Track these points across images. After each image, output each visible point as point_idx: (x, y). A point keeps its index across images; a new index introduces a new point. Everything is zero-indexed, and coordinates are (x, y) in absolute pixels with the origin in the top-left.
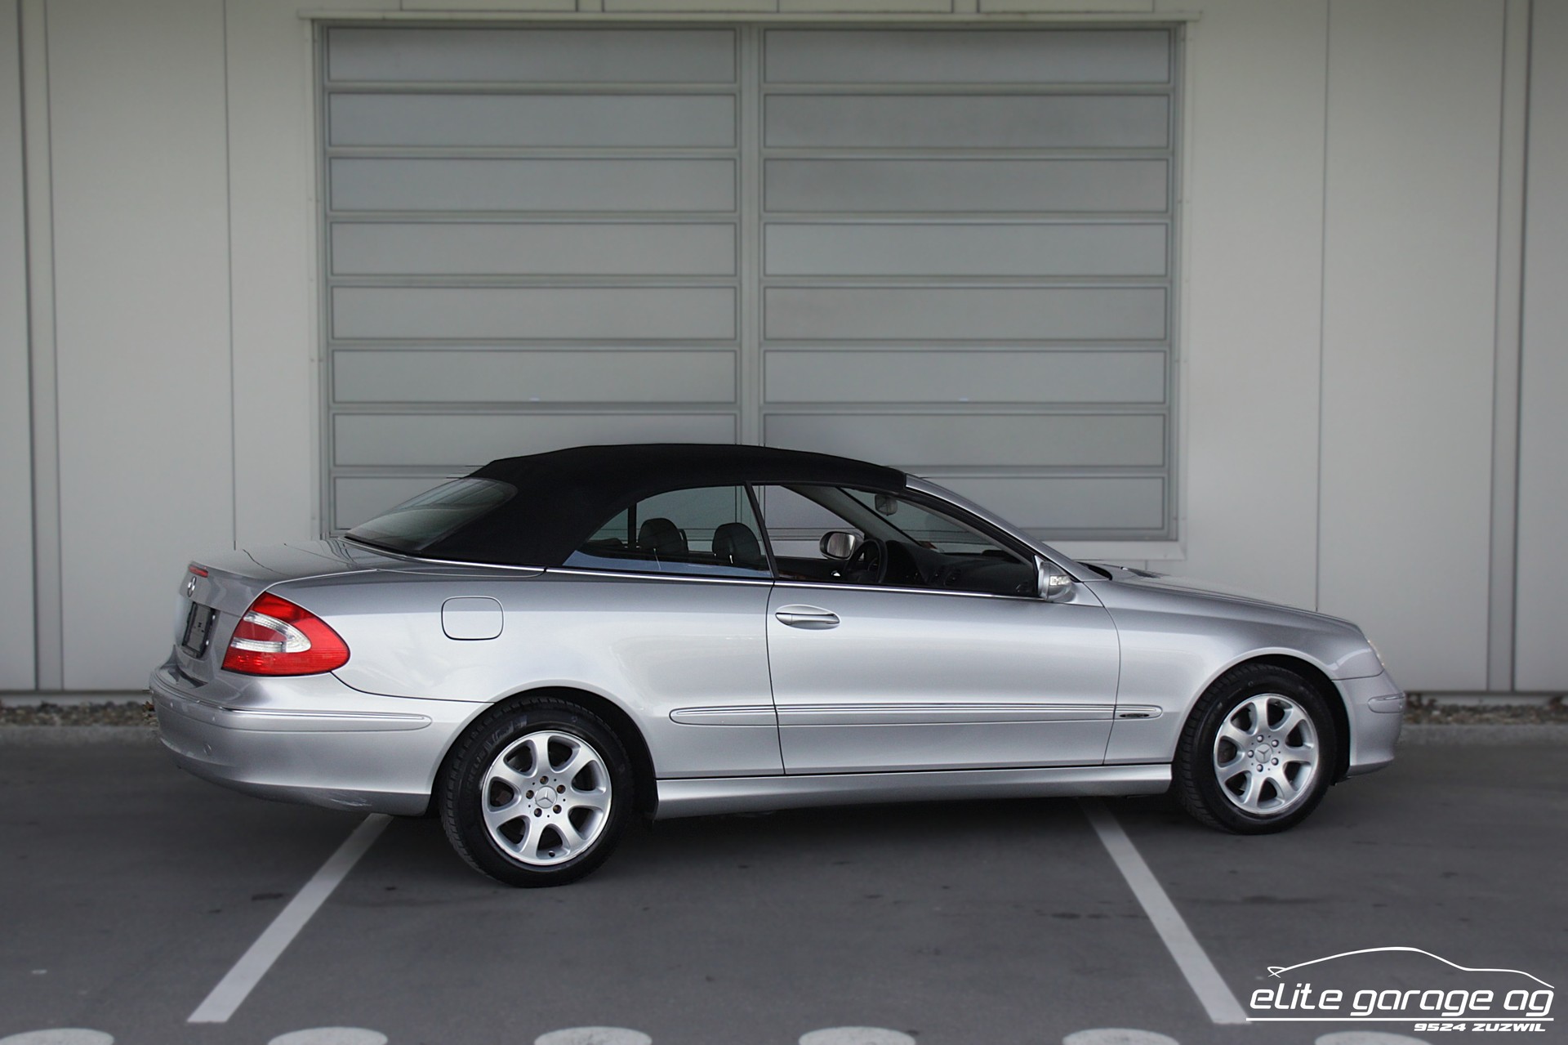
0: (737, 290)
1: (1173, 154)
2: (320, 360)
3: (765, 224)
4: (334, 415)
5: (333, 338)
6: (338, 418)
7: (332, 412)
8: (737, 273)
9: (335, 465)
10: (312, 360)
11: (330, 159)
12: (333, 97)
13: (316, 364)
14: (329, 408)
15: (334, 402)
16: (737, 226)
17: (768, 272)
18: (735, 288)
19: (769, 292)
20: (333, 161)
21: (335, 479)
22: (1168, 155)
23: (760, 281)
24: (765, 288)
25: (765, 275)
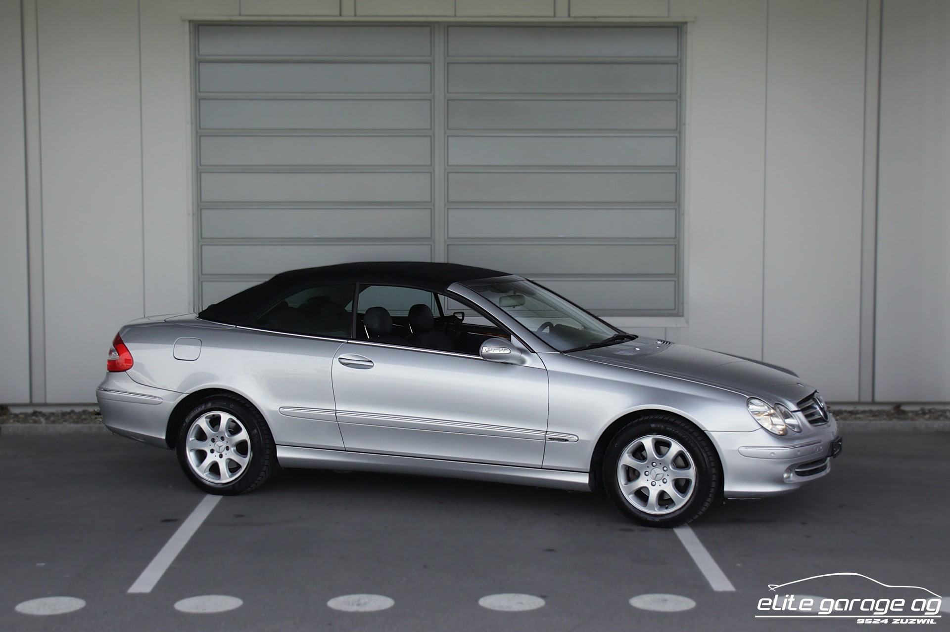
0: (432, 174)
1: (680, 97)
2: (193, 214)
3: (448, 136)
4: (201, 246)
5: (201, 201)
6: (204, 247)
7: (200, 244)
8: (432, 164)
9: (202, 274)
10: (189, 214)
11: (200, 100)
12: (201, 65)
13: (191, 217)
14: (198, 241)
15: (202, 238)
16: (432, 138)
17: (450, 163)
18: (431, 173)
19: (450, 175)
20: (201, 101)
21: (202, 282)
22: (677, 97)
23: (445, 169)
24: (448, 173)
25: (448, 165)
